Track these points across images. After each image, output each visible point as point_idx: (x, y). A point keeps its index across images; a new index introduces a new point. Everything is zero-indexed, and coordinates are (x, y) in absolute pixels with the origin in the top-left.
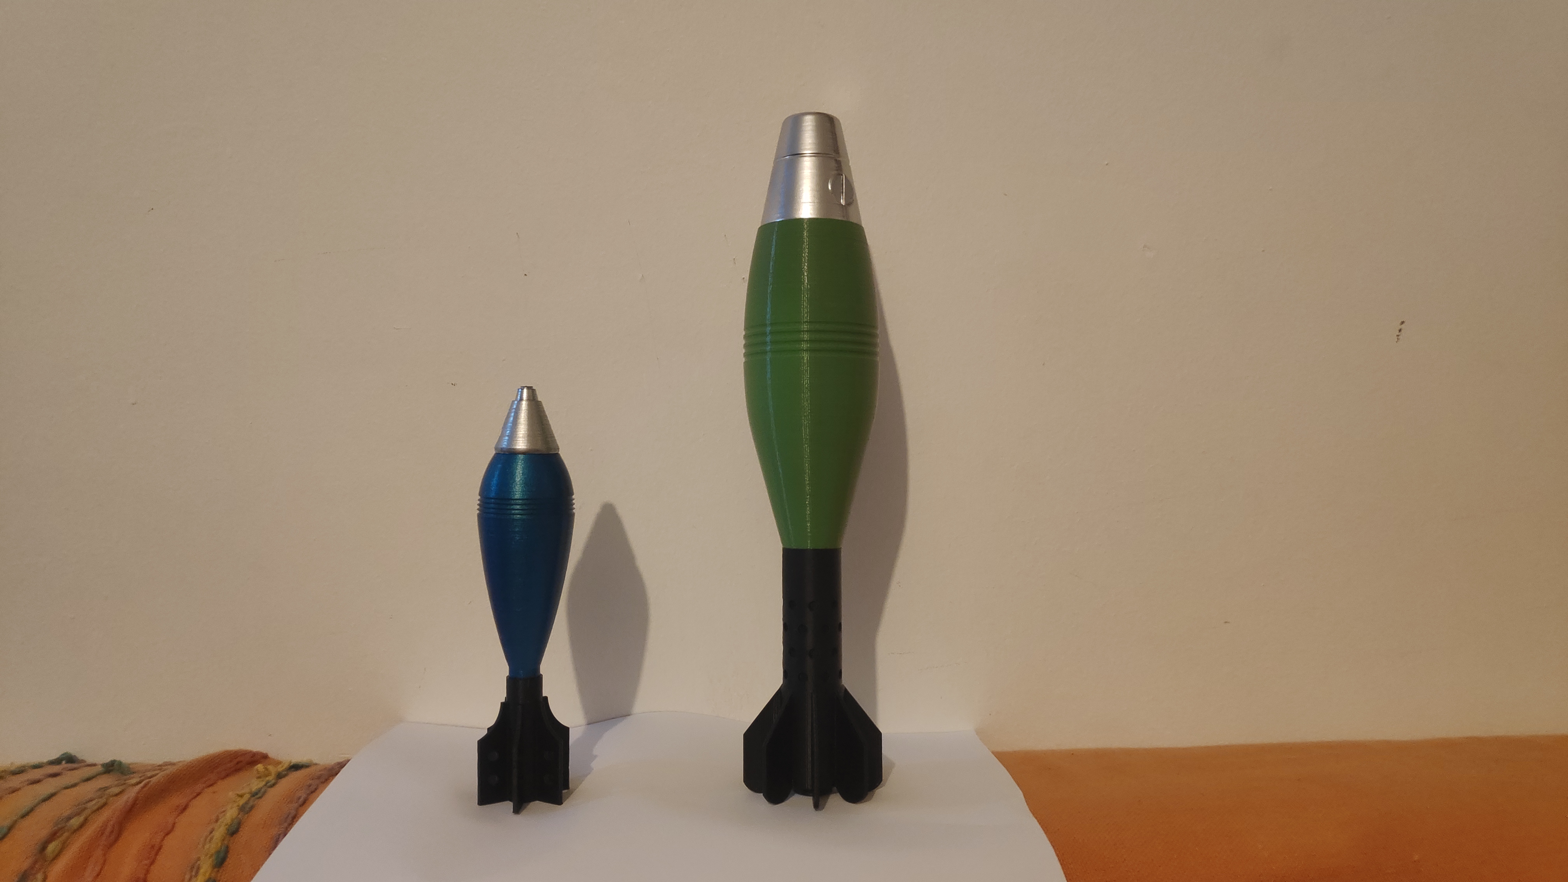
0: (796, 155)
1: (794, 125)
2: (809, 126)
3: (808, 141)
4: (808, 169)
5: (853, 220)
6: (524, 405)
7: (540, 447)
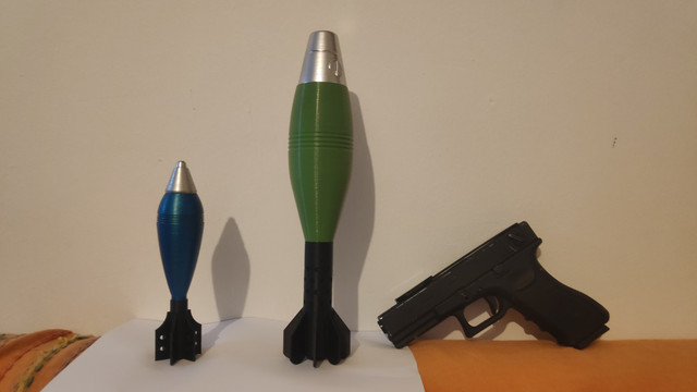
0: (315, 51)
1: (315, 36)
2: (322, 36)
3: (321, 45)
4: (320, 58)
5: (342, 83)
6: (179, 170)
7: (187, 191)
